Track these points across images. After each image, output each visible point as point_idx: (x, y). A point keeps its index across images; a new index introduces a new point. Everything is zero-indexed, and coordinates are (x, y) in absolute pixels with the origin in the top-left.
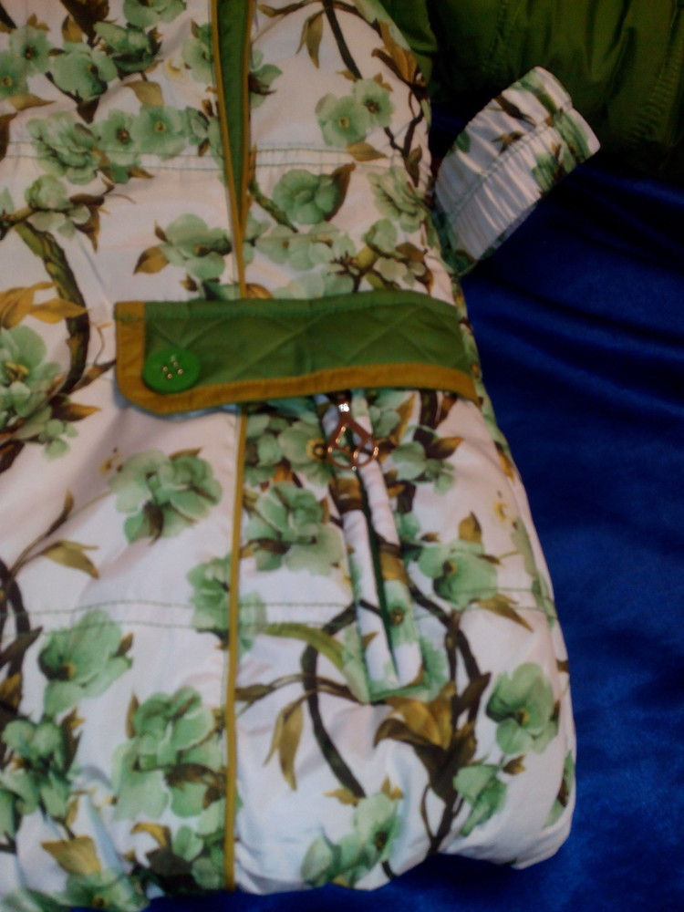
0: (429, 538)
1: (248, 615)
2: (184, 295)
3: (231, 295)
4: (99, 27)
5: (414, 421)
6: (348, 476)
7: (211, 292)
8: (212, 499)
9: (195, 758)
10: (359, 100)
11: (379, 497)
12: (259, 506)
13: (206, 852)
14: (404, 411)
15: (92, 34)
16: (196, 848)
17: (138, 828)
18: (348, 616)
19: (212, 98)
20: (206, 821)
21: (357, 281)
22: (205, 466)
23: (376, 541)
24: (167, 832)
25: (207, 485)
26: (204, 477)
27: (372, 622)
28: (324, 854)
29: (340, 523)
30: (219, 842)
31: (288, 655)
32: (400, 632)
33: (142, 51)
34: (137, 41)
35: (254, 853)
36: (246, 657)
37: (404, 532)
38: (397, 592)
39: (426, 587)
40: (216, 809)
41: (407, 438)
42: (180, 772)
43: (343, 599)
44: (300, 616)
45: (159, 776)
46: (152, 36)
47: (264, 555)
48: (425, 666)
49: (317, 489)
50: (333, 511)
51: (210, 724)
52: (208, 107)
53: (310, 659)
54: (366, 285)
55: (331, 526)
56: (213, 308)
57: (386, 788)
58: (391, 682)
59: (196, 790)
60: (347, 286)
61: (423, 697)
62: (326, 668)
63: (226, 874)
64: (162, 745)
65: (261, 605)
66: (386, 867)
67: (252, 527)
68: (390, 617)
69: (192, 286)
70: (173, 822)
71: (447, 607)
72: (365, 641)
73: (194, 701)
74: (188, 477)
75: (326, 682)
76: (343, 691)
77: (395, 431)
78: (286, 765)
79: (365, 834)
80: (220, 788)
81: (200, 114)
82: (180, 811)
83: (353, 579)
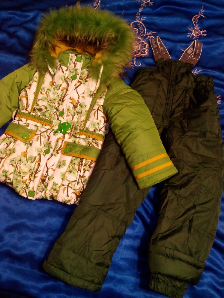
0: (85, 177)
1: (65, 178)
2: (72, 142)
3: (77, 143)
6: (80, 167)
7: (75, 142)
8: (65, 166)
9: (56, 189)
11: (82, 171)
12: (70, 167)
14: (88, 162)
15: (75, 109)
16: (54, 196)
17: (51, 193)
18: (74, 181)
19: (84, 119)
22: (66, 162)
23: (80, 175)
25: (65, 164)
28: (64, 200)
29: (78, 172)
30: (56, 196)
31: (67, 183)
32: (79, 184)
33: (80, 112)
34: (80, 111)
35: (59, 198)
36: (64, 182)
37: (83, 175)
38: (80, 181)
39: (83, 181)
40: (57, 193)
44: (70, 179)
45: (53, 189)
47: (69, 172)
48: (79, 188)
49: (77, 167)
50: (77, 170)
51: (59, 187)
52: (83, 121)
53: (69, 184)
54: (91, 145)
55: (77, 172)
56: (74, 144)
57: (71, 197)
58: (76, 188)
59: (55, 191)
60: (89, 145)
61: (78, 190)
63: (56, 199)
64: (54, 187)
65: (67, 177)
66: (70, 203)
67: (69, 169)
69: (73, 141)
70: (53, 194)
71: (84, 183)
72: (75, 184)
73: (58, 184)
75: (70, 186)
76: (71, 188)
77: (87, 164)
78: (63, 192)
79: (68, 200)
83: (76, 178)
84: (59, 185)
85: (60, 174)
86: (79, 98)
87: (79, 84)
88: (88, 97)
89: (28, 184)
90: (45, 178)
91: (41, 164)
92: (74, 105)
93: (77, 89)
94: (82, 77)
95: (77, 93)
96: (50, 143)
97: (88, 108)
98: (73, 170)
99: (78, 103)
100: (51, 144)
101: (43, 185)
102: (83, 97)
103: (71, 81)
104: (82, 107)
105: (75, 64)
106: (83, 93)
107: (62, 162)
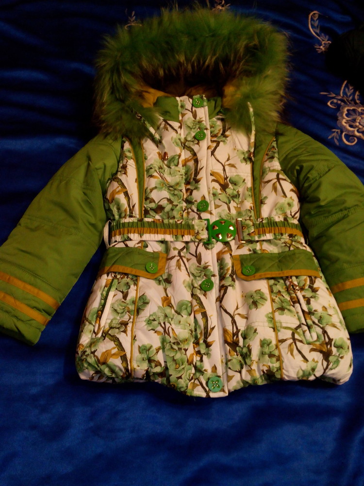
0: (315, 311)
1: (278, 325)
2: (248, 253)
3: (259, 252)
4: (227, 190)
5: (308, 283)
6: (294, 295)
7: (255, 251)
8: (266, 300)
9: (273, 353)
10: (286, 203)
11: (302, 301)
12: (276, 301)
13: (277, 371)
14: (305, 280)
15: (226, 192)
16: (275, 370)
17: (264, 365)
18: (299, 326)
19: (252, 205)
20: (277, 365)
21: (289, 247)
22: (263, 293)
23: (303, 311)
24: (269, 366)
25: (264, 297)
26: (263, 295)
27: (306, 328)
28: (301, 373)
29: (294, 306)
30: (280, 369)
31: (287, 334)
32: (312, 330)
33: (237, 195)
34: (235, 193)
35: (287, 371)
36: (279, 333)
37: (309, 309)
38: (310, 322)
39: (316, 321)
40: (278, 362)
41: (307, 287)
42: (271, 355)
43: (298, 323)
44: (289, 326)
45: (267, 356)
46: (238, 192)
47: (280, 311)
48: (318, 337)
49: (288, 298)
50: (292, 303)
51: (275, 347)
52: (251, 208)
53: (293, 334)
54: (292, 248)
55: (292, 307)
56: (255, 255)
57: (313, 360)
58: (311, 340)
59: (274, 359)
60: (287, 249)
61: (318, 343)
62: (296, 336)
63: (281, 375)
64: (267, 350)
65: (281, 323)
66: (315, 375)
67: (276, 306)
68: (309, 327)
69: (250, 250)
70: (271, 365)
71: (321, 326)
72: (304, 332)
73: (270, 342)
74: (260, 296)
75: (297, 339)
76: (301, 341)
77: (304, 285)
78: (292, 354)
79: (309, 369)
80: (279, 359)
81: (249, 210)
82: (272, 363)
83: (299, 319)
84: (274, 342)
85: (266, 319)
86: (224, 170)
87: (215, 144)
88: (242, 162)
89: (198, 364)
90: (235, 338)
91: (209, 314)
92: (220, 184)
93: (216, 153)
94: (216, 132)
95: (218, 161)
96: (205, 268)
97: (249, 184)
98: (285, 305)
99: (226, 178)
100: (209, 268)
101: (237, 355)
102: (233, 166)
103: (198, 144)
104: (235, 184)
105: (194, 113)
106: (228, 159)
107: (255, 295)
